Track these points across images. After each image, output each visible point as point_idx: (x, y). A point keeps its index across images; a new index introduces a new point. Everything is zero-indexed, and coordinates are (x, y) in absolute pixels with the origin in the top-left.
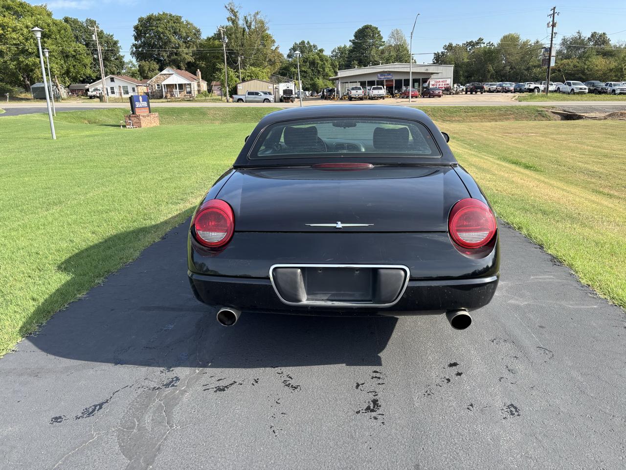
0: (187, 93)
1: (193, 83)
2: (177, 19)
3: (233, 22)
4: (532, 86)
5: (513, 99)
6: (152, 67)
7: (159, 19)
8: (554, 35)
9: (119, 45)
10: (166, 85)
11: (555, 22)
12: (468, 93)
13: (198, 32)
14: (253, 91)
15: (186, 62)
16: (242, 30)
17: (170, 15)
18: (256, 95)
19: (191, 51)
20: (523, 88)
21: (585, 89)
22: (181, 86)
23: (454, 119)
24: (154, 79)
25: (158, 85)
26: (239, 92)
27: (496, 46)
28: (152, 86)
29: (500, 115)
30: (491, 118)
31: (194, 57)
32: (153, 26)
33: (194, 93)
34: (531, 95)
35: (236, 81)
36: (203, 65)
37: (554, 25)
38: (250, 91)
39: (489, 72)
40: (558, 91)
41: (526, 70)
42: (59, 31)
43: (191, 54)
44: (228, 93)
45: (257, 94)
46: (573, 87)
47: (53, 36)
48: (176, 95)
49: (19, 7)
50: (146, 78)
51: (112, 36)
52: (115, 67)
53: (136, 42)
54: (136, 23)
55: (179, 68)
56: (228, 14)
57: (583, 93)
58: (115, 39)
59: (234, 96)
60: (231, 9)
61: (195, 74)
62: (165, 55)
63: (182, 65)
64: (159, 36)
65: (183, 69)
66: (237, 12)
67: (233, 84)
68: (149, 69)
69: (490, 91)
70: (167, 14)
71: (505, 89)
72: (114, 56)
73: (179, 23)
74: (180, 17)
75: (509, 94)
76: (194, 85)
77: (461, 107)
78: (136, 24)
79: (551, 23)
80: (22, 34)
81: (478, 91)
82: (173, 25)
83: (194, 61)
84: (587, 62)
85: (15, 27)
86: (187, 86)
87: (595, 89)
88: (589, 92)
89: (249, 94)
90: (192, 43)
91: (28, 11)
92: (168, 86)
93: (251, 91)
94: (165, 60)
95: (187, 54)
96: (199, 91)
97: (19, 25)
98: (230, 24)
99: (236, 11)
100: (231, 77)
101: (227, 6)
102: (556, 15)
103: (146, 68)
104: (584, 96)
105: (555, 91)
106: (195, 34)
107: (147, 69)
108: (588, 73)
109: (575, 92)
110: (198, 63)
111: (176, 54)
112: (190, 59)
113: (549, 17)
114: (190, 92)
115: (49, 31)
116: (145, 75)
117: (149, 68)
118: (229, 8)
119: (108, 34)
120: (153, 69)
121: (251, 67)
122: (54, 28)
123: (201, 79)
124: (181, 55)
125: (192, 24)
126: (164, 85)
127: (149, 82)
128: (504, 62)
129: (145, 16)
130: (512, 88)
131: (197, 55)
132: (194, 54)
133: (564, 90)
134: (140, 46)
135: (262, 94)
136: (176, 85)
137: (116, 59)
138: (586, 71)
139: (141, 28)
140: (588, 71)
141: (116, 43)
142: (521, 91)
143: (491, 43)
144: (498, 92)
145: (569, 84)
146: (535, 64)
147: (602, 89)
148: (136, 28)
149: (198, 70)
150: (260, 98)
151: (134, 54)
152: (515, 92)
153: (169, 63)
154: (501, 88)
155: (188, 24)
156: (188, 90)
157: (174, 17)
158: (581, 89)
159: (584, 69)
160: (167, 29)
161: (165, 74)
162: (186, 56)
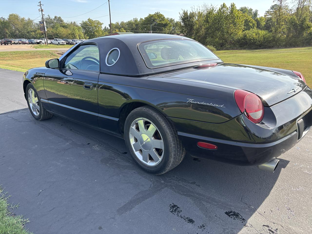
4: (38, 41)
5: (32, 47)
8: (43, 16)
11: (42, 9)
12: (3, 44)
20: (33, 42)
21: (64, 42)
23: (6, 59)
27: (7, 19)
29: (32, 56)
30: (28, 57)
34: (40, 45)
37: (42, 11)
39: (7, 33)
40: (51, 43)
41: (27, 33)
46: (59, 41)
57: (64, 44)
69: (15, 43)
71: (24, 42)
75: (26, 45)
77: (7, 52)
79: (40, 9)
81: (9, 44)
84: (57, 30)
87: (69, 43)
88: (66, 44)
102: (42, 5)
104: (65, 46)
105: (50, 43)
108: (60, 35)
109: (60, 44)
113: (39, 6)
128: (13, 28)
130: (27, 42)
133: (54, 43)
138: (58, 34)
140: (59, 34)
142: (32, 43)
143: (3, 18)
144: (20, 44)
145: (57, 40)
146: (31, 30)
147: (72, 42)
152: (29, 44)
154: (21, 42)
158: (63, 42)
159: (57, 33)
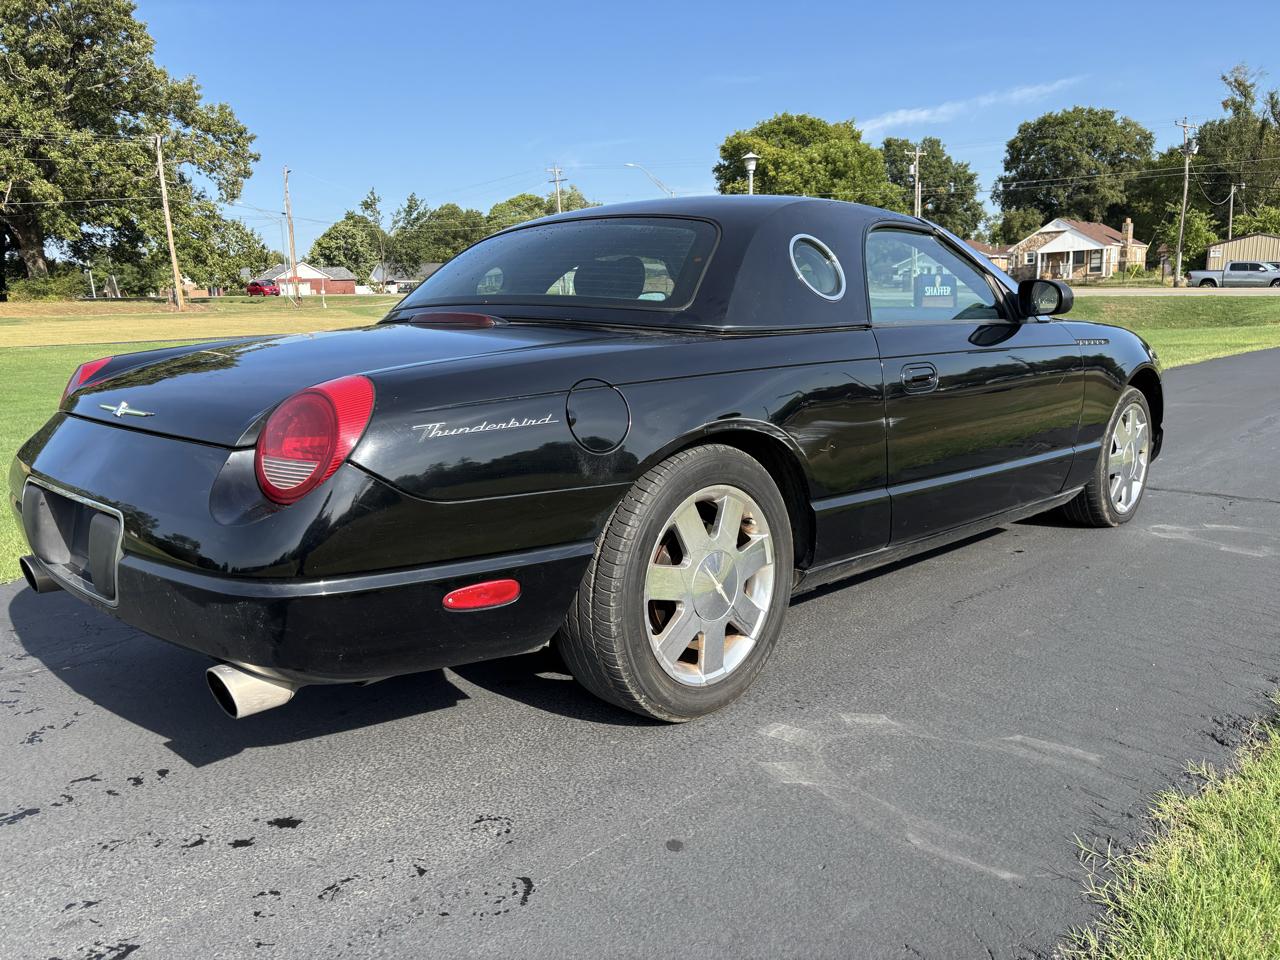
0: (1092, 269)
1: (1109, 247)
2: (1103, 118)
3: (1238, 108)
6: (1030, 219)
7: (1062, 122)
9: (976, 182)
10: (1048, 254)
13: (1148, 138)
14: (1245, 261)
15: (1107, 205)
16: (1258, 125)
17: (1090, 111)
18: (1251, 269)
19: (1122, 182)
22: (1080, 257)
24: (1023, 243)
25: (1029, 255)
26: (1212, 264)
28: (1017, 257)
31: (1127, 193)
32: (1047, 137)
33: (1108, 269)
35: (1208, 240)
36: (1146, 209)
38: (1236, 261)
42: (862, 164)
43: (1122, 188)
44: (1179, 268)
45: (1255, 267)
47: (850, 173)
48: (1065, 275)
49: (808, 129)
50: (1013, 241)
51: (966, 166)
52: (962, 226)
53: (1007, 173)
54: (1013, 134)
55: (1089, 218)
56: (1228, 93)
58: (970, 171)
59: (1192, 273)
60: (1236, 80)
61: (1120, 229)
62: (1062, 195)
63: (1096, 211)
64: (1056, 156)
65: (1096, 221)
66: (1252, 85)
67: (1197, 247)
68: (1022, 225)
70: (1082, 111)
72: (963, 204)
73: (1107, 124)
74: (1112, 113)
76: (1112, 253)
78: (1013, 138)
80: (801, 175)
82: (1093, 130)
83: (1125, 199)
85: (793, 163)
86: (1093, 256)
89: (1235, 267)
90: (1128, 165)
91: (821, 135)
92: (1051, 256)
93: (1241, 261)
94: (1060, 204)
95: (1112, 187)
96: (1122, 265)
97: (798, 158)
98: (1228, 115)
99: (1248, 84)
100: (1198, 230)
101: (1227, 75)
103: (1017, 224)
106: (1139, 145)
107: (1019, 224)
110: (1135, 204)
111: (1088, 190)
112: (1117, 197)
114: (1099, 269)
115: (845, 165)
116: (1012, 236)
117: (1023, 223)
118: (1232, 80)
119: (960, 162)
120: (1030, 225)
121: (1267, 208)
122: (853, 160)
123: (1130, 239)
124: (1097, 192)
125: (1135, 125)
126: (1043, 255)
127: (1011, 250)
129: (1033, 119)
131: (1136, 188)
132: (1129, 185)
134: (1014, 179)
135: (1270, 267)
136: (1068, 253)
137: (966, 210)
139: (1020, 144)
141: (971, 179)
148: (1012, 146)
149: (1129, 220)
150: (1263, 278)
151: (998, 196)
153: (1068, 210)
155: (1127, 124)
156: (1095, 263)
157: (1096, 113)
160: (1075, 141)
161: (1048, 233)
162: (1108, 193)
